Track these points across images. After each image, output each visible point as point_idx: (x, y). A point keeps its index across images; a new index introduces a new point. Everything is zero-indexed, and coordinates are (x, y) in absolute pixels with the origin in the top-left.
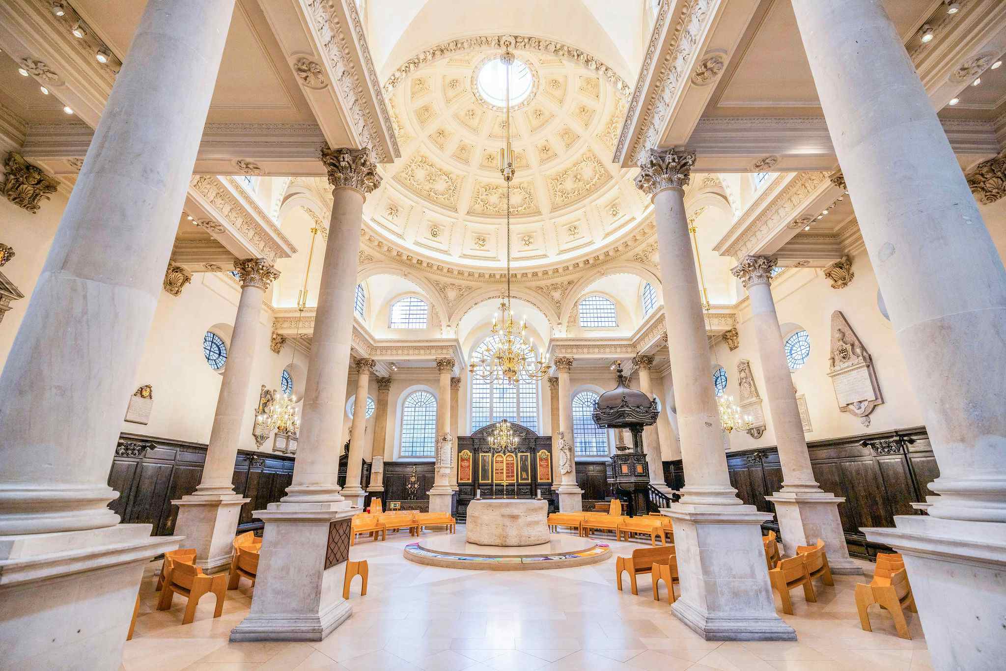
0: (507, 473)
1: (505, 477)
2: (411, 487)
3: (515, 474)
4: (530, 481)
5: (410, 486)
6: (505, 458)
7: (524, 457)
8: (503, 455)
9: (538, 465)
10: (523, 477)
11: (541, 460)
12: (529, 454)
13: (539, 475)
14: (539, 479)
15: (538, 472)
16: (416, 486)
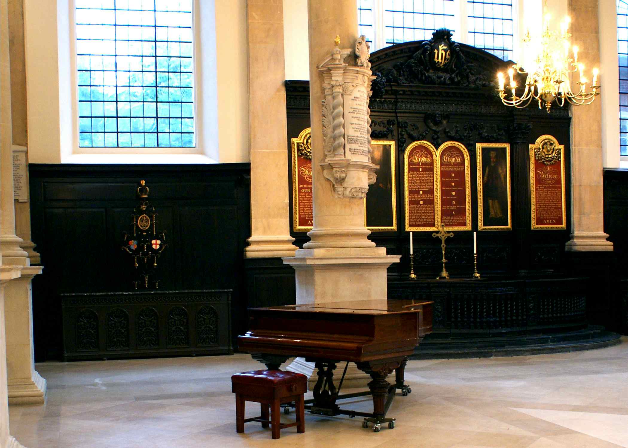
0: (443, 203)
1: (438, 216)
2: (140, 248)
3: (468, 206)
4: (509, 226)
5: (133, 245)
6: (437, 154)
7: (493, 154)
8: (431, 148)
9: (533, 181)
10: (492, 214)
11: (540, 164)
12: (507, 146)
13: (533, 208)
14: (533, 222)
15: (533, 201)
16: (156, 244)
